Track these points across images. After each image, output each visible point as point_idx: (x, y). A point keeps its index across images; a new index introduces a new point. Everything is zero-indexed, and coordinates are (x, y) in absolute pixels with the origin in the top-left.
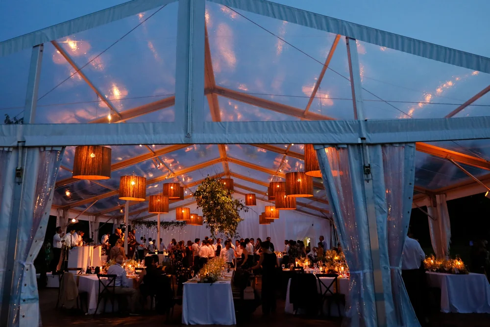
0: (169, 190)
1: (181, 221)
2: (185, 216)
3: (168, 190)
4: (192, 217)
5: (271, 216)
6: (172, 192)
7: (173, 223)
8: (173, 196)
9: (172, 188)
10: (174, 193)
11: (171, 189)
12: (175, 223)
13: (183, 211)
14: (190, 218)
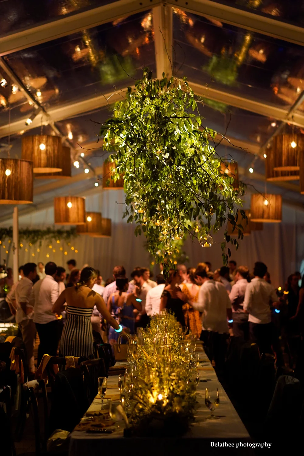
0: (36, 153)
1: (67, 226)
2: (73, 216)
3: (32, 153)
4: (89, 219)
5: (266, 216)
6: (43, 156)
7: (49, 231)
8: (47, 166)
9: (43, 147)
10: (48, 159)
11: (40, 151)
12: (54, 232)
13: (70, 205)
14: (85, 220)
